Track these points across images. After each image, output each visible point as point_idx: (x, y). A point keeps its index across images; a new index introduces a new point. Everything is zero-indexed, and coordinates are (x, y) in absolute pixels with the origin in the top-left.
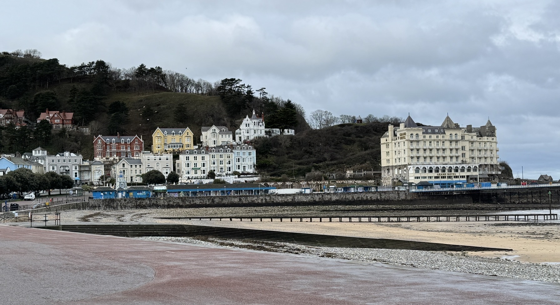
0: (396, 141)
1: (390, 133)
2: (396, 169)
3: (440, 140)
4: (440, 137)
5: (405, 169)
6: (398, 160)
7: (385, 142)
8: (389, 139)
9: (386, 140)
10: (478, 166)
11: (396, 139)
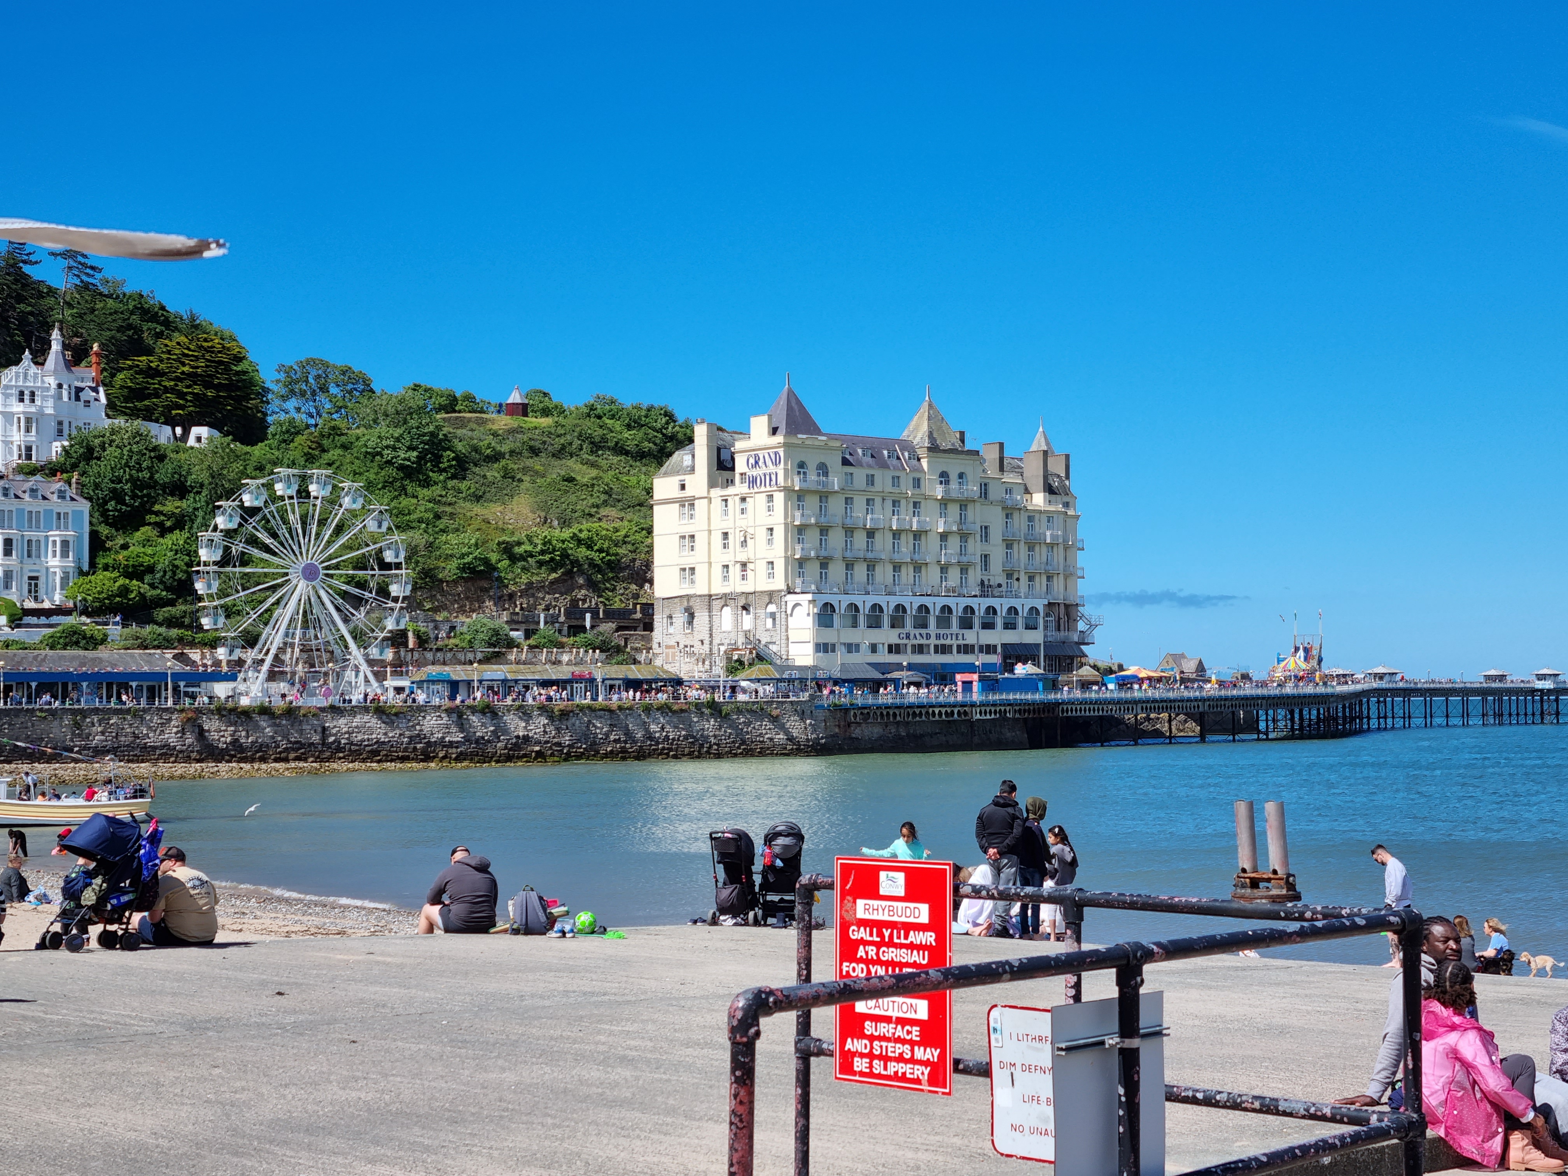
0: (731, 491)
1: (700, 454)
2: (728, 608)
3: (907, 496)
4: (907, 480)
5: (772, 608)
6: (735, 571)
7: (677, 493)
8: (698, 482)
9: (683, 487)
10: (1041, 609)
11: (730, 482)
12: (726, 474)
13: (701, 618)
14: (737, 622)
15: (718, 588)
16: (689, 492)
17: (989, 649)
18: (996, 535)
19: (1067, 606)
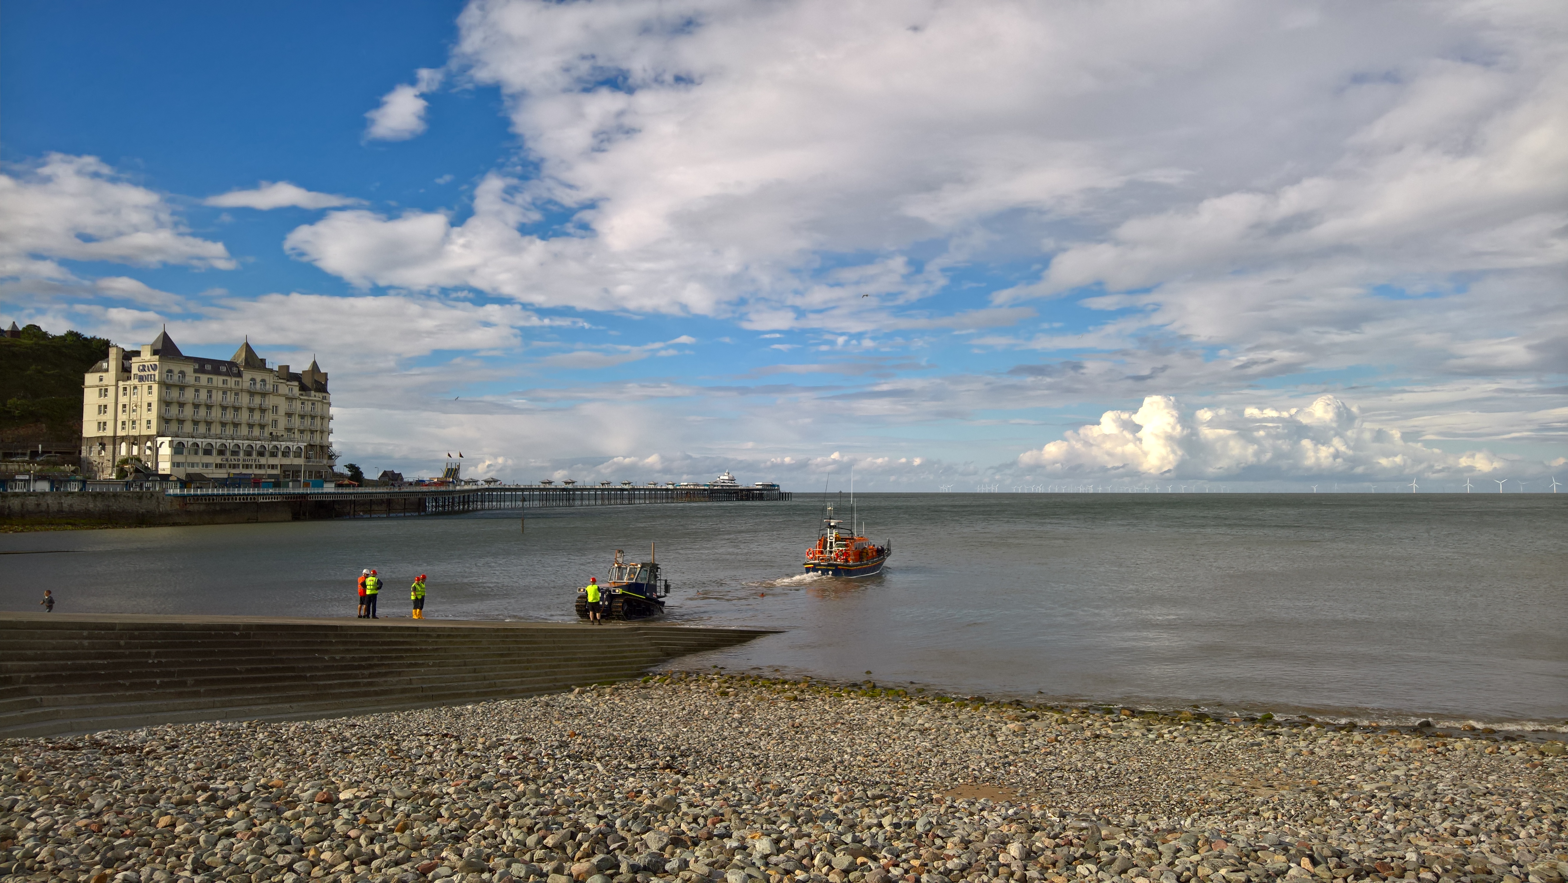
0: (128, 383)
1: (112, 363)
2: (124, 445)
3: (231, 390)
4: (231, 382)
5: (149, 444)
6: (128, 425)
7: (97, 383)
8: (110, 377)
9: (101, 380)
10: (303, 447)
11: (129, 378)
12: (126, 375)
13: (109, 448)
14: (129, 450)
15: (120, 433)
16: (104, 382)
17: (273, 467)
18: (282, 411)
19: (322, 447)
